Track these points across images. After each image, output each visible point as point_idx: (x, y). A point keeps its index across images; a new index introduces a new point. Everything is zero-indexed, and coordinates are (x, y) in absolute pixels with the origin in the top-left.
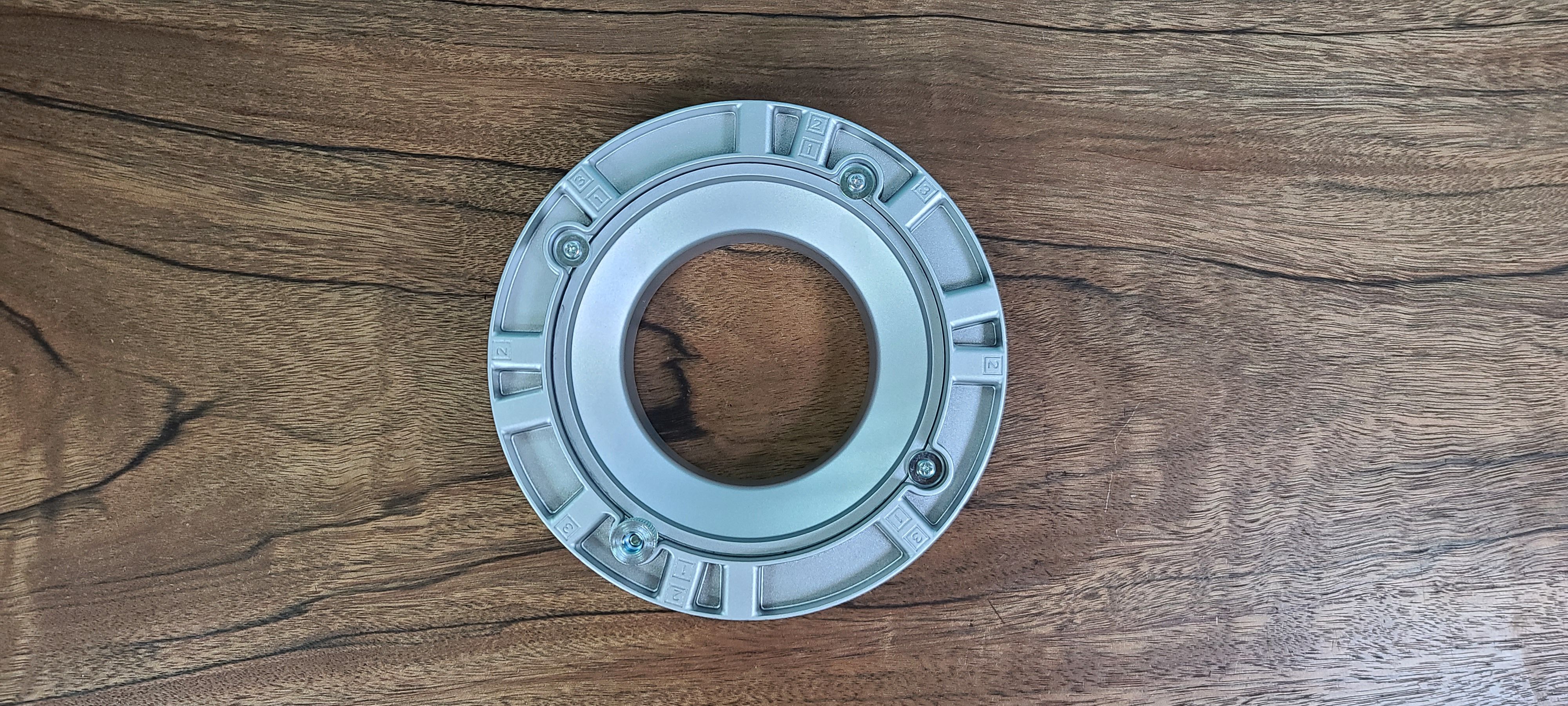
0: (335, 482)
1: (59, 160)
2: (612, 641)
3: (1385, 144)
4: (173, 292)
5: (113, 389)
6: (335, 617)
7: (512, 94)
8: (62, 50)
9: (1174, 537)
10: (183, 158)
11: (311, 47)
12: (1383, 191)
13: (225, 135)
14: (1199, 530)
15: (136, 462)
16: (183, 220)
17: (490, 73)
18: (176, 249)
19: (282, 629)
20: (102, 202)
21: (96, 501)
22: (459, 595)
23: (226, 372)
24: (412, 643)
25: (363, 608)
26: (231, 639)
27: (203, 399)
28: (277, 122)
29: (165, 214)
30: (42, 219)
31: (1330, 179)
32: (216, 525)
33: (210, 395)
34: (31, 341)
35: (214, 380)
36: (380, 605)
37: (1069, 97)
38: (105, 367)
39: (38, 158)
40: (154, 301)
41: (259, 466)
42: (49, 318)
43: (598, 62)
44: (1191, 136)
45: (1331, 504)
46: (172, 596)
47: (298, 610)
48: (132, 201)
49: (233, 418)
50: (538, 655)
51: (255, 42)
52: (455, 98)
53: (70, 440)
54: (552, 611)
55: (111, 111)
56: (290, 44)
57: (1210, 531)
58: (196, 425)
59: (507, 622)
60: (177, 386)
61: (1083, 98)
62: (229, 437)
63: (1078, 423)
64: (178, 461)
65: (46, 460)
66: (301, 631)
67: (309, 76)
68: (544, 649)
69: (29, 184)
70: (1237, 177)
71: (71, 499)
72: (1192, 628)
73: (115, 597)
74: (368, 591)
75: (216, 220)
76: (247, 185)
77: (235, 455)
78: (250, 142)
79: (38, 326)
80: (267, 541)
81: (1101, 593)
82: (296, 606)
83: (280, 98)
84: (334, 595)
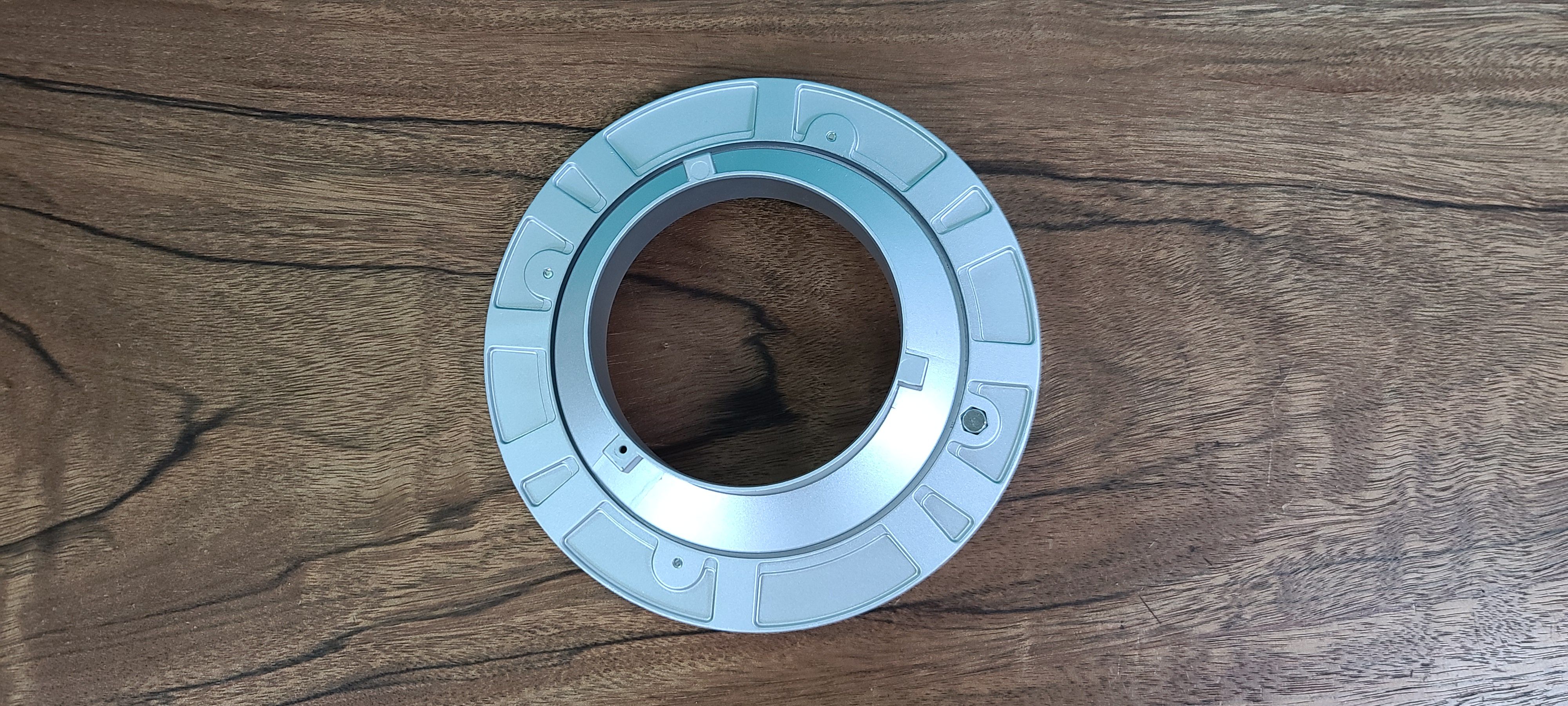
0: (374, 494)
1: (62, 148)
2: (701, 666)
3: (1547, 54)
4: (187, 288)
5: (120, 400)
6: (377, 652)
7: (562, 50)
8: (64, 28)
9: (1352, 511)
10: (198, 139)
11: (338, 11)
12: (1553, 106)
13: (243, 111)
14: (1381, 503)
15: (146, 482)
16: (198, 206)
17: (536, 29)
18: (191, 239)
19: (315, 668)
20: (107, 191)
21: (101, 530)
22: (520, 619)
23: (248, 374)
24: (468, 679)
25: (410, 640)
26: (258, 683)
27: (222, 406)
28: (301, 94)
29: (178, 201)
30: (40, 214)
31: (1493, 95)
32: (239, 550)
33: (229, 401)
34: (28, 350)
35: (235, 383)
36: (428, 635)
37: (1186, 21)
38: (111, 375)
39: (37, 147)
40: (166, 298)
41: (287, 479)
42: (48, 323)
43: (656, 10)
44: (1329, 56)
45: (1534, 465)
46: (188, 636)
47: (334, 646)
48: (141, 189)
49: (257, 426)
50: (615, 686)
51: (276, 9)
52: (498, 58)
53: (71, 460)
54: (629, 633)
55: (118, 91)
56: (315, 9)
57: (1394, 502)
58: (214, 436)
59: (578, 648)
60: (193, 392)
61: (1202, 21)
62: (252, 448)
63: (1229, 384)
64: (195, 478)
65: (43, 485)
66: (338, 670)
67: (336, 42)
68: (622, 678)
69: (27, 176)
70: (1387, 97)
71: (71, 528)
72: (1385, 620)
73: (122, 640)
74: (415, 619)
75: (235, 205)
76: (268, 165)
77: (259, 468)
78: (271, 118)
79: (35, 333)
80: (296, 566)
81: (1272, 581)
82: (332, 641)
83: (304, 68)
84: (375, 626)
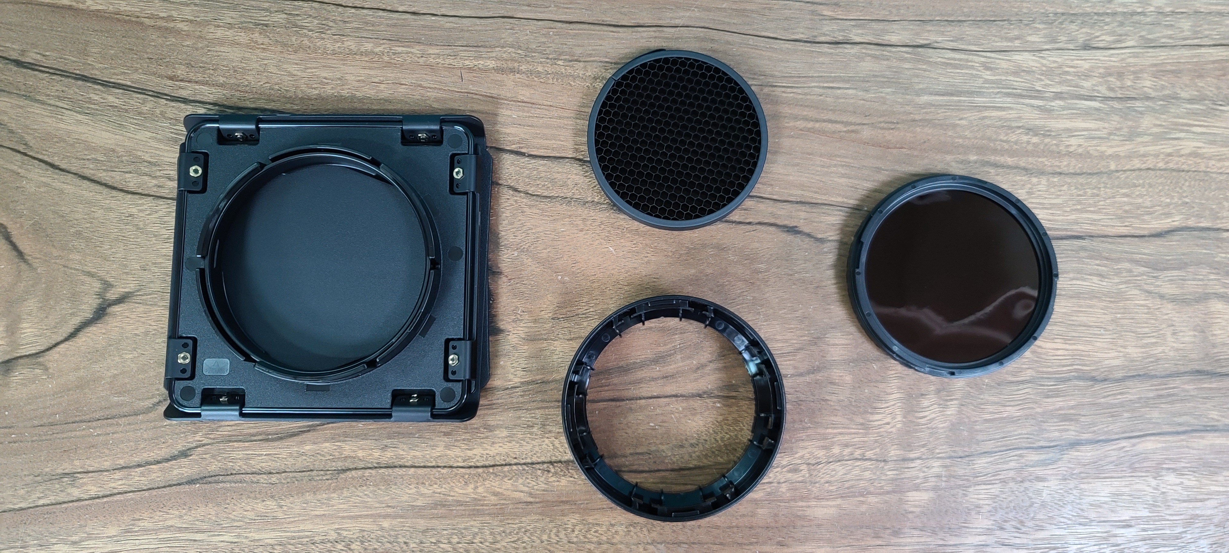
1: (36, 109)
2: (422, 489)
3: (1027, 134)
4: (110, 209)
5: (60, 280)
6: (212, 461)
7: (372, 72)
8: (46, 29)
9: (860, 427)
10: (127, 111)
11: (227, 33)
12: (1025, 169)
13: (158, 95)
14: (879, 423)
15: (73, 335)
16: (122, 156)
17: (357, 57)
18: (115, 178)
19: (171, 468)
20: (64, 141)
21: (40, 364)
22: (308, 448)
23: (145, 270)
24: (270, 483)
25: (234, 455)
26: (133, 474)
27: (127, 290)
28: (197, 87)
29: (110, 152)
30: (19, 152)
31: (986, 159)
32: (128, 386)
33: (131, 287)
34: (4, 241)
35: (136, 276)
36: (247, 452)
37: (789, 90)
38: (55, 263)
39: (21, 107)
40: (96, 215)
42: (18, 225)
43: (438, 51)
44: (881, 122)
45: (982, 407)
46: (90, 439)
47: (184, 454)
48: (86, 141)
49: (148, 305)
50: (366, 497)
51: (186, 28)
52: (330, 74)
53: (25, 317)
54: (378, 463)
55: (76, 74)
56: (211, 31)
57: (888, 424)
58: (119, 309)
59: (343, 470)
60: (108, 279)
61: (799, 91)
62: (143, 320)
63: (789, 336)
64: (104, 336)
65: (6, 331)
66: (186, 470)
67: (224, 54)
68: (371, 492)
69: (13, 126)
70: (915, 154)
71: (21, 361)
72: (872, 499)
73: (48, 437)
74: (240, 441)
75: (147, 157)
76: (171, 132)
77: (146, 333)
78: (176, 101)
79: (9, 230)
81: (802, 468)
82: (184, 451)
83: (201, 70)
84: (213, 443)
